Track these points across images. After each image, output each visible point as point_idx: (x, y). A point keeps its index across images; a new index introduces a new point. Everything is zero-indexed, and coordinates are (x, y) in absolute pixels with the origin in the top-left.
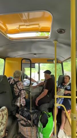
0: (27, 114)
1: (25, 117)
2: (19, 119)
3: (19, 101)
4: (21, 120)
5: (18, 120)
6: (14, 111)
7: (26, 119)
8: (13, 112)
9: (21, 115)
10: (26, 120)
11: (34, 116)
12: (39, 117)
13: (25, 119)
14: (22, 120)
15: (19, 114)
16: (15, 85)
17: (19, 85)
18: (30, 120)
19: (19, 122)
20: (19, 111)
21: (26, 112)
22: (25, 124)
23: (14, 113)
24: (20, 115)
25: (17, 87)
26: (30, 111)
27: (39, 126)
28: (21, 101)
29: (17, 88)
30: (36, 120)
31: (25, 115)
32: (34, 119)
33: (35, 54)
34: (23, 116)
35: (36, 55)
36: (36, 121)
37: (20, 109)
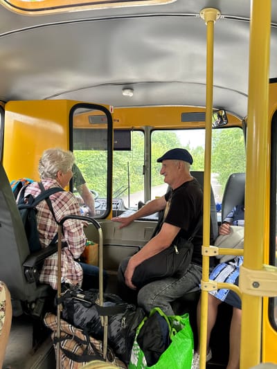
0: (85, 314)
1: (78, 327)
2: (57, 334)
3: (56, 268)
4: (62, 339)
5: (53, 336)
6: (35, 302)
7: (83, 333)
8: (33, 306)
9: (65, 320)
10: (84, 338)
11: (116, 322)
12: (135, 330)
13: (78, 333)
14: (70, 336)
15: (56, 314)
16: (44, 202)
17: (60, 205)
18: (99, 337)
19: (57, 347)
20: (58, 304)
21: (82, 306)
22: (78, 351)
23: (36, 309)
24: (62, 317)
25: (48, 211)
26: (97, 302)
27: (134, 360)
28: (63, 270)
29: (51, 216)
30: (123, 340)
31: (78, 317)
32: (114, 333)
33: (128, 86)
34: (73, 324)
35: (132, 89)
36: (121, 344)
37: (60, 294)
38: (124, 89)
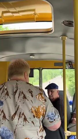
33: (32, 55)
38: (31, 55)
